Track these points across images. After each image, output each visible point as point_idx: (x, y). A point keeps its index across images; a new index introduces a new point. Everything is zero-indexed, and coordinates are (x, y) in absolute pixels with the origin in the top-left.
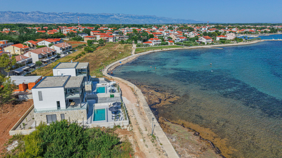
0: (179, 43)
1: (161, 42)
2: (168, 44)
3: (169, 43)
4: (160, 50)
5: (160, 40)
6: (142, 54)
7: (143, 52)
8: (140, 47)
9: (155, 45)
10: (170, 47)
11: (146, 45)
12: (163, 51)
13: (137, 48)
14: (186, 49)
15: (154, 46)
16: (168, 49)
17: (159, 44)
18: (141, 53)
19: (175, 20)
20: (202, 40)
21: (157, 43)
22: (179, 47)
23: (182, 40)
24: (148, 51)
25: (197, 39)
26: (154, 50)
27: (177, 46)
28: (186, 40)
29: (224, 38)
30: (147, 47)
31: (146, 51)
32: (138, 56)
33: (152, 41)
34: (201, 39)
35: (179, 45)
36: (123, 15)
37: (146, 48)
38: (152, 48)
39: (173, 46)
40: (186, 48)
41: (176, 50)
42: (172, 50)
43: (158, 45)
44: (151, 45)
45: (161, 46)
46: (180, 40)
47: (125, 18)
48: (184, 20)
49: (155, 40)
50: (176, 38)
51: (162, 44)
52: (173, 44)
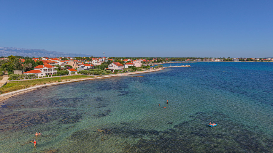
0: (84, 72)
1: (56, 71)
2: (68, 73)
3: (70, 72)
4: (57, 83)
5: (55, 67)
6: (19, 92)
7: (21, 89)
8: (17, 80)
9: (47, 76)
10: (73, 77)
11: (30, 76)
12: (63, 84)
13: (9, 81)
14: (99, 79)
15: (45, 78)
16: (71, 81)
17: (55, 74)
18: (16, 90)
19: (67, 54)
20: (113, 67)
21: (50, 72)
22: (86, 76)
23: (87, 67)
24: (34, 85)
25: (107, 67)
26: (45, 83)
27: (82, 76)
28: (92, 68)
29: (132, 65)
30: (32, 79)
31: (27, 86)
32: (6, 97)
33: (41, 70)
34: (111, 66)
35: (85, 74)
36: (4, 48)
37: (28, 81)
38: (41, 80)
39: (77, 75)
40: (96, 77)
41: (83, 81)
42: (77, 81)
43: (53, 76)
44: (40, 75)
45: (57, 77)
46: (84, 68)
47: (7, 52)
48: (76, 54)
49: (45, 68)
50: (77, 67)
51: (59, 74)
52: (76, 73)
